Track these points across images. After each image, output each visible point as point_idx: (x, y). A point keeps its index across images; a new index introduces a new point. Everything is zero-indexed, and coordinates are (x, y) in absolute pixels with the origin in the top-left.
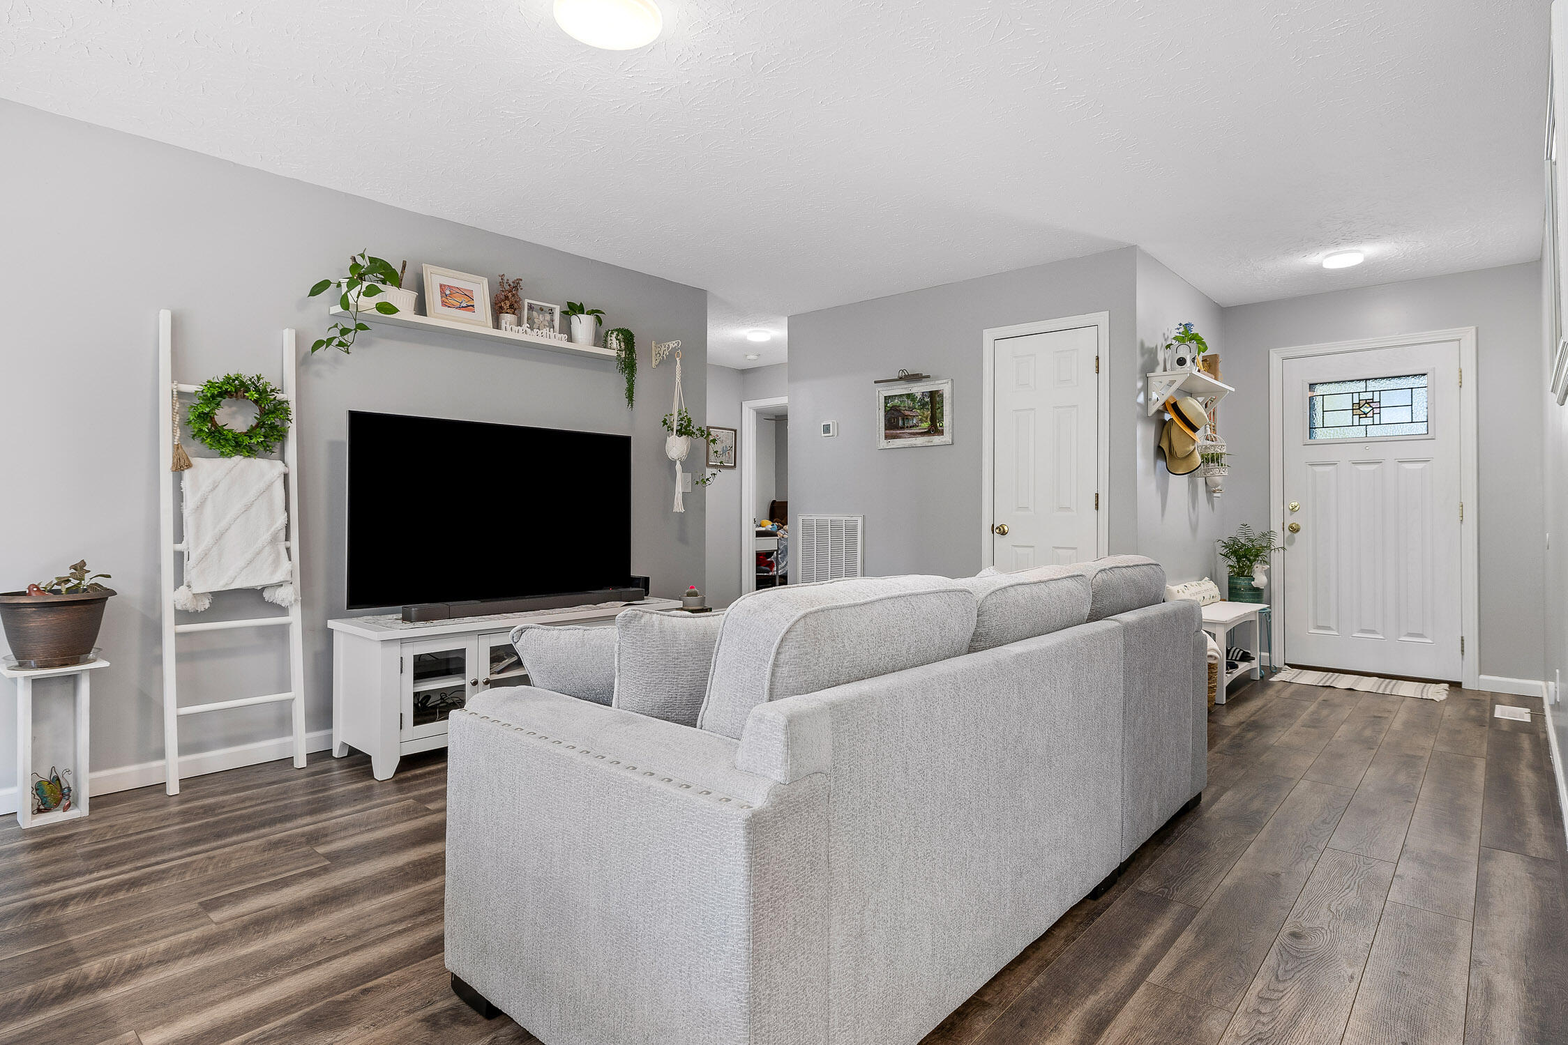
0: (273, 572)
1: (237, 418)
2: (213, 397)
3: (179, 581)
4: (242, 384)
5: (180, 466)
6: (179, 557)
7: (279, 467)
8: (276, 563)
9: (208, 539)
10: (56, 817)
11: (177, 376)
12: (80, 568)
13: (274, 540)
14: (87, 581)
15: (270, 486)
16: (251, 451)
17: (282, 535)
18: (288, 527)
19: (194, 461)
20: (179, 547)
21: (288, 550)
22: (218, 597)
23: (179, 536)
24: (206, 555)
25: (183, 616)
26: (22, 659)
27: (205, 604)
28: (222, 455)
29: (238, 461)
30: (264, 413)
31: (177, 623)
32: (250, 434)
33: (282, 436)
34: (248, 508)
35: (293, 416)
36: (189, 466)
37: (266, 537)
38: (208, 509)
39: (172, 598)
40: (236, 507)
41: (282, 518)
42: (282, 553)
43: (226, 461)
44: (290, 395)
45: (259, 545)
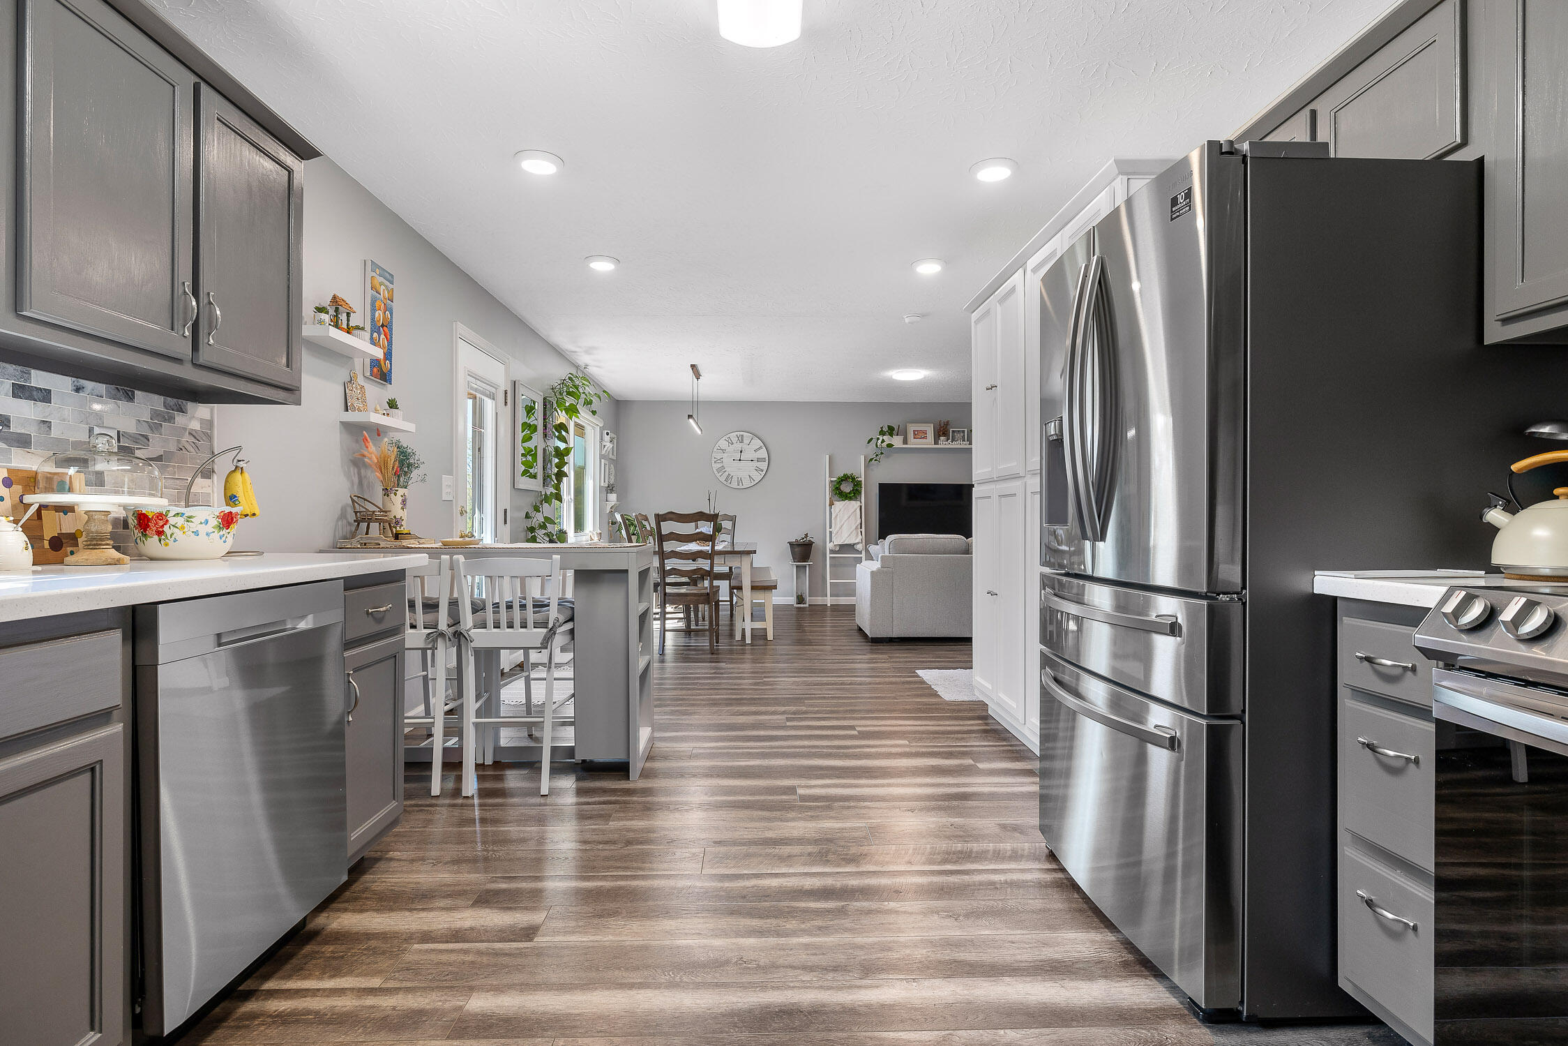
0: (857, 539)
1: (847, 488)
2: (839, 482)
3: (830, 541)
4: (848, 477)
5: (831, 504)
6: (831, 532)
7: (858, 503)
8: (857, 535)
9: (837, 529)
10: (802, 606)
11: (830, 476)
12: (806, 535)
13: (856, 528)
14: (807, 539)
15: (856, 510)
16: (851, 499)
17: (859, 526)
18: (861, 524)
19: (834, 503)
20: (831, 530)
21: (861, 532)
22: (842, 546)
23: (830, 528)
24: (838, 533)
25: (832, 552)
26: (795, 559)
27: (838, 548)
28: (843, 500)
29: (847, 502)
30: (855, 485)
31: (830, 554)
32: (850, 493)
33: (860, 493)
34: (848, 517)
35: (863, 486)
37: (854, 527)
38: (838, 518)
39: (829, 546)
40: (846, 517)
41: (859, 521)
42: (860, 533)
43: (844, 502)
44: (862, 479)
45: (852, 530)
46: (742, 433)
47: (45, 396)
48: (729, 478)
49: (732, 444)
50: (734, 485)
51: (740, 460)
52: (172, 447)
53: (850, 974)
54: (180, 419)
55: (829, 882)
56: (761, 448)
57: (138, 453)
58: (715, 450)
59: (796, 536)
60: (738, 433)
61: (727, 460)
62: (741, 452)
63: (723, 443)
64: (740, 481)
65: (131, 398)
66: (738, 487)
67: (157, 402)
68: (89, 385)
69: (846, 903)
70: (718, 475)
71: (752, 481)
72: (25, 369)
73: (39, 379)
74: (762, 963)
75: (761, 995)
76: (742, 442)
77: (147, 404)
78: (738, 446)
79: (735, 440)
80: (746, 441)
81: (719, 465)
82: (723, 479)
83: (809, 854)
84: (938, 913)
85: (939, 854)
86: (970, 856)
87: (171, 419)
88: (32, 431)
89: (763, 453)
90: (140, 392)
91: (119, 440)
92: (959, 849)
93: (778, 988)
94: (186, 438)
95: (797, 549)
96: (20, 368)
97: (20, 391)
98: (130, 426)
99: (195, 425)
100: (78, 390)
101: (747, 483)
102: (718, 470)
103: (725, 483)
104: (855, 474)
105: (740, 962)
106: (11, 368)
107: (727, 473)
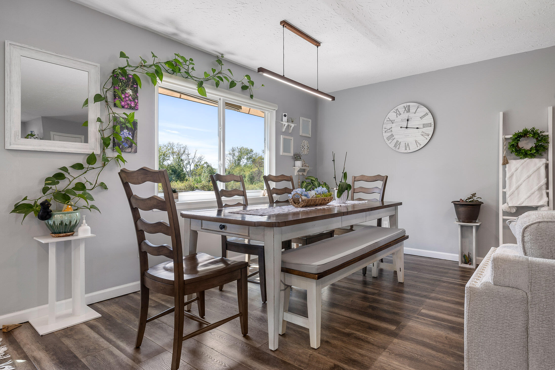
0: (538, 202)
1: (527, 144)
2: (516, 138)
3: (504, 202)
4: (528, 132)
5: (505, 162)
6: (504, 193)
7: (544, 161)
8: (541, 197)
9: (514, 188)
10: (467, 266)
11: (505, 133)
12: (474, 195)
13: (540, 189)
14: (475, 198)
15: (539, 168)
16: (532, 156)
17: (544, 187)
18: (547, 184)
19: (510, 161)
20: (504, 190)
21: (548, 193)
22: (518, 208)
23: (504, 187)
24: (513, 193)
25: (505, 213)
27: (514, 210)
28: (521, 158)
29: (527, 160)
30: (538, 141)
31: (503, 216)
32: (531, 150)
33: (545, 149)
34: (529, 177)
35: (550, 140)
36: (507, 163)
37: (536, 188)
38: (514, 178)
39: (502, 207)
40: (525, 176)
41: (544, 181)
42: (545, 195)
43: (522, 161)
44: (550, 133)
45: (533, 191)
46: (408, 104)
48: (397, 144)
49: (400, 114)
50: (402, 150)
51: (407, 128)
56: (427, 114)
58: (385, 121)
59: (464, 196)
60: (405, 105)
61: (396, 129)
62: (408, 120)
63: (392, 115)
64: (407, 146)
66: (406, 151)
70: (388, 142)
71: (418, 145)
76: (409, 111)
78: (405, 116)
79: (402, 110)
80: (412, 110)
81: (389, 134)
82: (392, 145)
89: (429, 119)
95: (462, 209)
101: (413, 148)
102: (388, 138)
103: (394, 148)
104: (539, 127)
107: (395, 141)
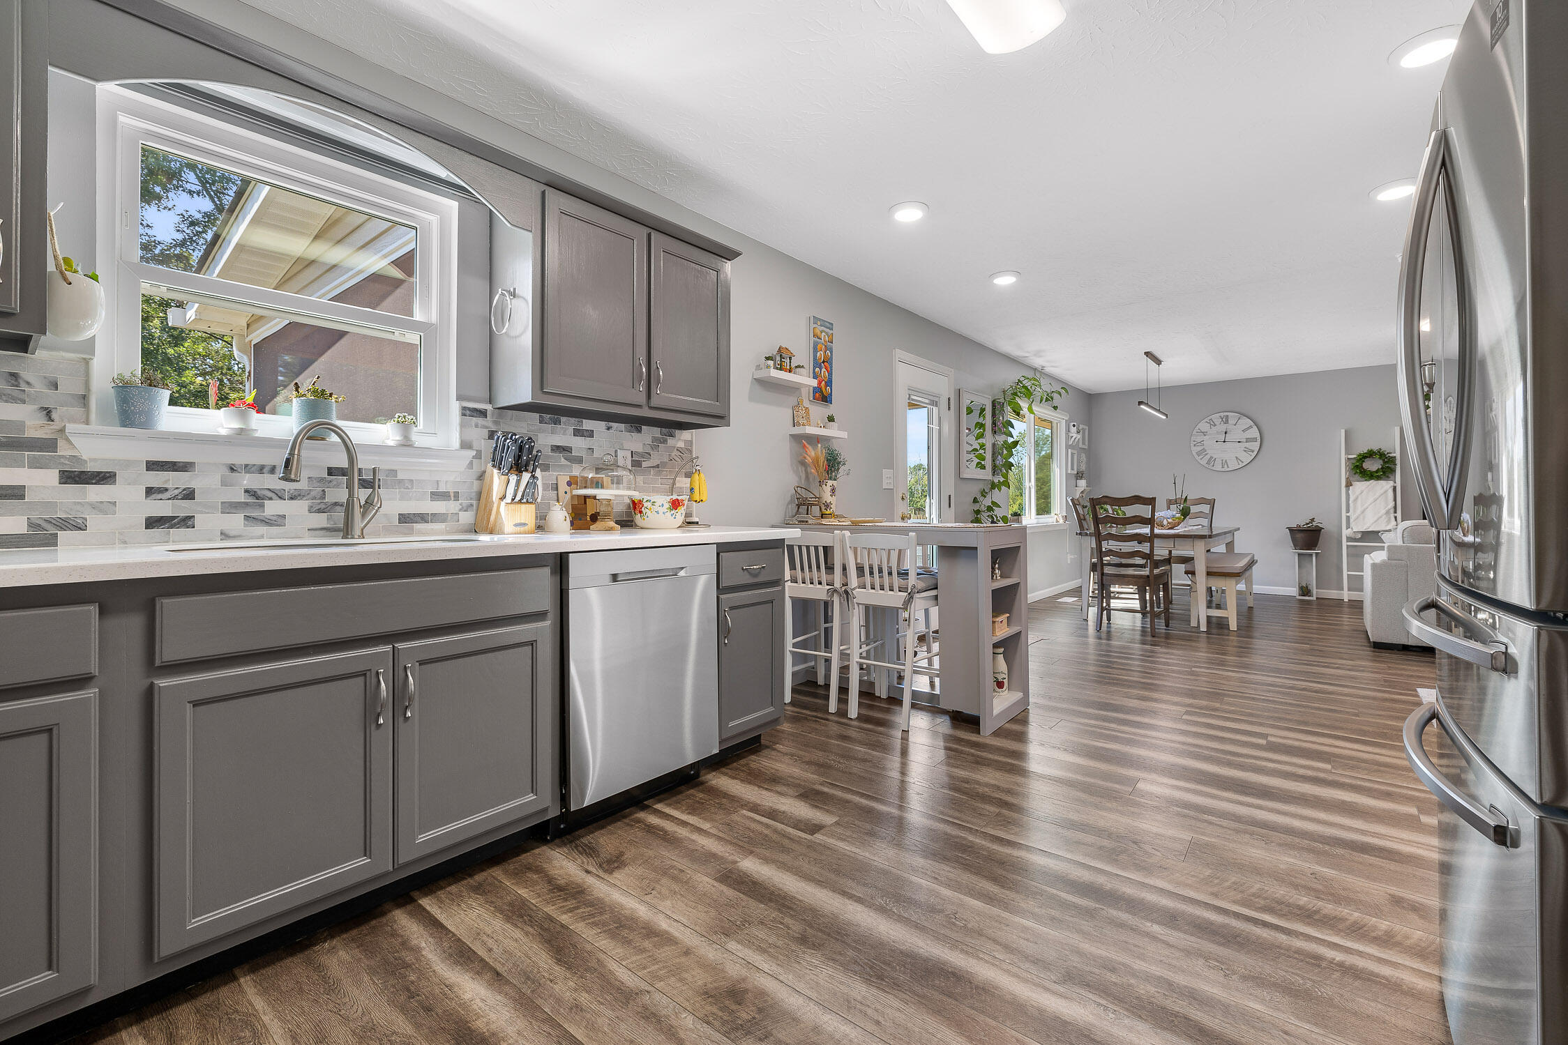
0: (1388, 524)
1: (1373, 465)
2: (1361, 459)
3: (1348, 527)
4: (1374, 452)
5: (1349, 485)
6: (1348, 518)
7: (1391, 483)
8: (1389, 522)
9: (1359, 512)
10: (1307, 598)
11: (1347, 453)
12: (1313, 520)
13: (1387, 513)
14: (1314, 524)
15: (1386, 492)
16: (1378, 478)
17: (1392, 511)
18: (1395, 508)
19: (1353, 483)
20: (1348, 514)
21: (1396, 517)
22: (1364, 533)
23: (1348, 511)
24: (1358, 518)
25: (1349, 539)
26: (1296, 546)
27: (1359, 536)
28: (1366, 480)
29: (1372, 482)
30: (1385, 462)
31: (1347, 542)
32: (1377, 472)
33: (1393, 471)
34: (1376, 500)
35: (1398, 462)
36: (1351, 485)
37: (1384, 511)
38: (1359, 501)
39: (1346, 532)
40: (1371, 499)
41: (1392, 504)
42: (1393, 519)
43: (1368, 483)
44: (1397, 455)
45: (1380, 515)
46: (1227, 414)
47: (590, 434)
48: (1211, 460)
49: (1215, 425)
50: (1218, 467)
51: (1224, 442)
52: (666, 460)
53: (1049, 974)
54: (671, 441)
55: (1100, 880)
56: (1251, 427)
57: (644, 464)
58: (1194, 433)
59: (1300, 520)
60: (1222, 414)
61: (1209, 442)
62: (1226, 433)
63: (1204, 426)
64: (1224, 463)
65: (639, 431)
66: (1223, 470)
67: (656, 431)
68: (615, 425)
69: (1102, 907)
70: (1198, 458)
71: (1240, 463)
72: (579, 420)
73: (588, 424)
74: (970, 926)
75: (946, 951)
76: (1227, 422)
77: (649, 433)
78: (1223, 427)
79: (1218, 421)
80: (1231, 421)
81: (1199, 449)
82: (1204, 462)
83: (1101, 848)
84: (1207, 959)
85: (1265, 899)
86: (1309, 916)
87: (665, 441)
88: (583, 454)
89: (1254, 433)
90: (645, 427)
91: (632, 457)
92: (1301, 903)
93: (967, 953)
94: (675, 453)
95: (1299, 536)
96: (577, 419)
97: (577, 433)
98: (639, 448)
99: (681, 444)
100: (608, 429)
101: (1233, 465)
102: (1199, 454)
103: (1207, 466)
104: (1385, 448)
105: (952, 916)
106: (573, 420)
107: (1208, 457)
